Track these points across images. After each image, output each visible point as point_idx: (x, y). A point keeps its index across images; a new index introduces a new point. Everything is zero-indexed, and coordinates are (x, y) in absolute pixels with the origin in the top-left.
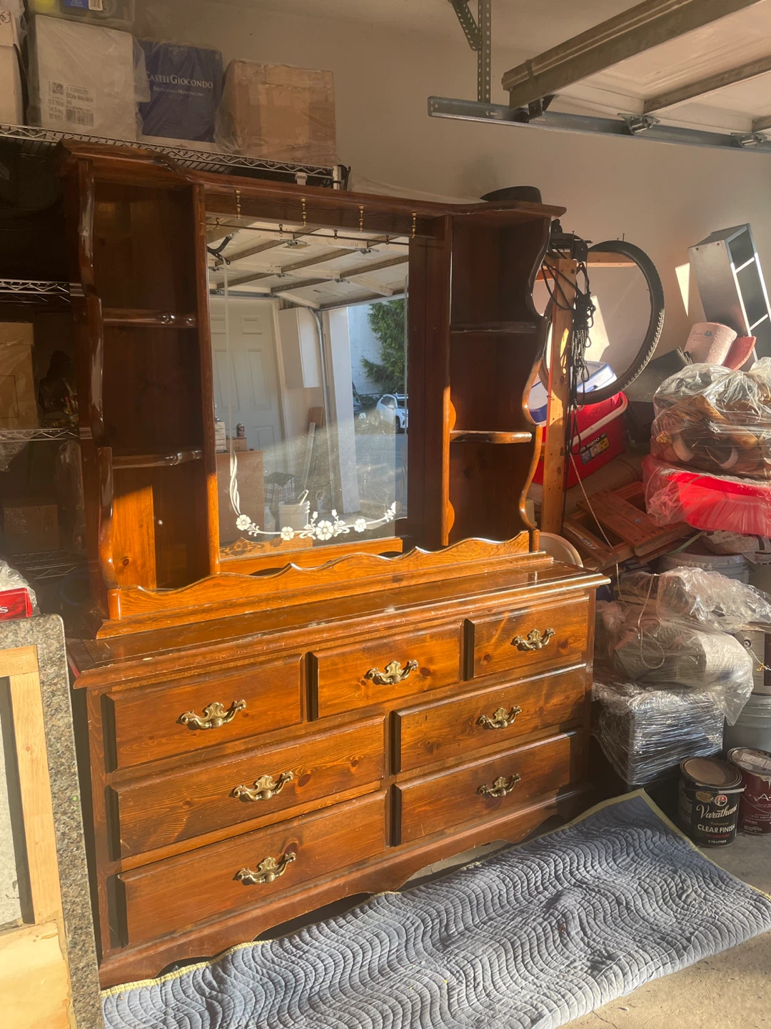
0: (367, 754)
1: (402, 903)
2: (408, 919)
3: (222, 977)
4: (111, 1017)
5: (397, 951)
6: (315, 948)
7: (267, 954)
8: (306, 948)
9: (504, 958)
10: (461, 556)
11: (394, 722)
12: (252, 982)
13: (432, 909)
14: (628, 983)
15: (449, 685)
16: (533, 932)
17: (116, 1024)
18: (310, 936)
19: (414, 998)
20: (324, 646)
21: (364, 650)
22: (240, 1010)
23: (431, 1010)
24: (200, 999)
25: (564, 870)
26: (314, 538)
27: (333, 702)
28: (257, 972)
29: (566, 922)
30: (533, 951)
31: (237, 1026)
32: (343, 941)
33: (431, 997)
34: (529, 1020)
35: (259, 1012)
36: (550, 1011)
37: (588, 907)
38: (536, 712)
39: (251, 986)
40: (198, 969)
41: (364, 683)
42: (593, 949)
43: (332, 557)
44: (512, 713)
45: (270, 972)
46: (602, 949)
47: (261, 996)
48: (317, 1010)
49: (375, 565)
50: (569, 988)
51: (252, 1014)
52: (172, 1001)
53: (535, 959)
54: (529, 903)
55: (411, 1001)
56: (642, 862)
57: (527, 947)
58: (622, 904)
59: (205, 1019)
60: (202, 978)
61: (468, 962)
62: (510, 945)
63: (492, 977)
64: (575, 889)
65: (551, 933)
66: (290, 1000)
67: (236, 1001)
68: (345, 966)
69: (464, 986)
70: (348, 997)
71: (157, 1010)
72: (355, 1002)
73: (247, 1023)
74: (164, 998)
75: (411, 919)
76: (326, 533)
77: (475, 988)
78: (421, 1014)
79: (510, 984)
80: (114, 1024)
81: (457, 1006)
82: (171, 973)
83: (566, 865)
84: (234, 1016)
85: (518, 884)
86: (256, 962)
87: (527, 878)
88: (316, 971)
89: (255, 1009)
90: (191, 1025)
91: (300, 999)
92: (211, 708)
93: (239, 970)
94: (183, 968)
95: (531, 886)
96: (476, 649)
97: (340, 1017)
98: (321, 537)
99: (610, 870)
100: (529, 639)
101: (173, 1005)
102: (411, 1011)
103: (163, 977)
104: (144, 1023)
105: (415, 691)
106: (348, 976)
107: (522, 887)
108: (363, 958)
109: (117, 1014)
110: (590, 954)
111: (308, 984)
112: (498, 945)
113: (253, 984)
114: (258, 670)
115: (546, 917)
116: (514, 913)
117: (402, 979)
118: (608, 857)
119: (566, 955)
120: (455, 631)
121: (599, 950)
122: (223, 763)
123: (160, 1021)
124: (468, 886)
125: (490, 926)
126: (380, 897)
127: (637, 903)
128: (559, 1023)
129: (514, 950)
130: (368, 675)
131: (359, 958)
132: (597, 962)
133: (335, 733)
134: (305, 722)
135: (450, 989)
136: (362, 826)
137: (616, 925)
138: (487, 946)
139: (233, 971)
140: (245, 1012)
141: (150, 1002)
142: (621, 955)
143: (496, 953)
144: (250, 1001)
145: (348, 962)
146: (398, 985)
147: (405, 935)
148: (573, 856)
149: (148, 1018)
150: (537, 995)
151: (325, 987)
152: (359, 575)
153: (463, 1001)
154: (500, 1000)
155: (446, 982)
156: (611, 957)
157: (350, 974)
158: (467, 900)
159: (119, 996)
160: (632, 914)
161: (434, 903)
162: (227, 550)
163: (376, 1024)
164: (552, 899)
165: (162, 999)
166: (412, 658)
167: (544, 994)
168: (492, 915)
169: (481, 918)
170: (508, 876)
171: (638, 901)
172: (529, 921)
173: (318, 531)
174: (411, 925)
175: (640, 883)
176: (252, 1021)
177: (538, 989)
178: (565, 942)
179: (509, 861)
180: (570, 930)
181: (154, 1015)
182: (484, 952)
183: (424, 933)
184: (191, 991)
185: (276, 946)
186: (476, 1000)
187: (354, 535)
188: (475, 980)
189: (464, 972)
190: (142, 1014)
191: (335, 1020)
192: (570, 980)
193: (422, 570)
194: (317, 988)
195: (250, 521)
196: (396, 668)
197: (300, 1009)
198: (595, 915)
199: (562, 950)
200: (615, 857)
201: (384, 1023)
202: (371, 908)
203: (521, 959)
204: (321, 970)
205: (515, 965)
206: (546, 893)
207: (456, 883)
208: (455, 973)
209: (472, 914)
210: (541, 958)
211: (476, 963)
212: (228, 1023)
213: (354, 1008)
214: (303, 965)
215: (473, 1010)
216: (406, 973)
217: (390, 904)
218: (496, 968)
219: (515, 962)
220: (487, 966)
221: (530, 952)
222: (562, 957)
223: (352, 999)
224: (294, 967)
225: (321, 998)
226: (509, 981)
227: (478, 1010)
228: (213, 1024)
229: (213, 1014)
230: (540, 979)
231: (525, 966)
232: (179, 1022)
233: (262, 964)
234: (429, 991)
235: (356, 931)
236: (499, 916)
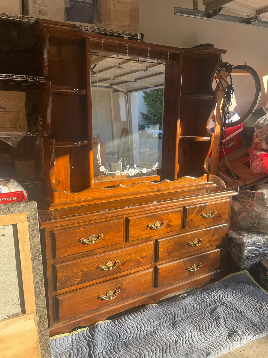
0: (147, 255)
1: (158, 308)
2: (160, 314)
3: (93, 334)
4: (53, 347)
5: (156, 326)
6: (127, 324)
7: (109, 325)
8: (123, 324)
9: (196, 331)
10: (182, 183)
11: (157, 243)
13: (169, 311)
14: (242, 342)
15: (177, 230)
16: (206, 321)
17: (55, 350)
18: (125, 319)
19: (163, 344)
20: (132, 215)
21: (146, 217)
22: (100, 346)
23: (169, 349)
24: (85, 341)
25: (217, 298)
26: (128, 175)
27: (135, 235)
28: (106, 332)
29: (219, 318)
30: (206, 328)
31: (99, 352)
32: (137, 322)
33: (169, 344)
34: (206, 354)
35: (107, 347)
36: (214, 351)
37: (226, 313)
38: (208, 241)
39: (103, 337)
40: (84, 330)
41: (146, 229)
42: (229, 329)
43: (135, 182)
44: (199, 241)
45: (110, 332)
46: (232, 329)
47: (107, 341)
48: (128, 347)
49: (150, 185)
50: (220, 343)
51: (104, 348)
52: (75, 342)
53: (207, 332)
54: (204, 310)
55: (162, 346)
56: (246, 296)
57: (204, 327)
58: (239, 312)
59: (87, 349)
60: (86, 334)
61: (183, 332)
62: (198, 326)
63: (192, 338)
64: (222, 306)
65: (213, 322)
66: (118, 343)
67: (98, 343)
68: (137, 331)
69: (181, 341)
70: (139, 343)
71: (70, 345)
72: (142, 345)
73: (102, 351)
74: (72, 340)
75: (161, 315)
76: (132, 173)
77: (186, 342)
78: (166, 351)
79: (198, 341)
80: (54, 350)
81: (179, 348)
82: (75, 331)
83: (218, 297)
84: (98, 348)
85: (200, 303)
86: (105, 328)
87: (203, 301)
88: (127, 333)
89: (105, 346)
90: (82, 351)
91: (121, 343)
92: (91, 236)
93: (99, 331)
94: (79, 330)
95: (205, 304)
96: (187, 217)
97: (136, 350)
98: (130, 175)
99: (234, 299)
100: (207, 214)
101: (75, 343)
102: (162, 349)
103: (72, 333)
104: (65, 350)
105: (165, 232)
106: (139, 335)
107: (202, 304)
108: (144, 328)
109: (55, 346)
110: (228, 331)
111: (124, 337)
112: (194, 326)
113: (104, 336)
114: (108, 223)
115: (211, 316)
116: (199, 314)
117: (159, 337)
118: (233, 294)
119: (219, 331)
120: (180, 210)
121: (231, 329)
122: (94, 256)
123: (71, 349)
124: (182, 303)
125: (191, 318)
126: (150, 306)
127: (245, 312)
128: (217, 356)
129: (199, 328)
130: (148, 226)
131: (143, 329)
132: (231, 333)
133: (135, 247)
134: (124, 242)
135: (176, 342)
136: (144, 281)
137: (237, 320)
138: (190, 326)
139: (97, 332)
140: (102, 347)
141: (67, 342)
142: (239, 331)
143: (193, 329)
144: (103, 343)
145: (139, 330)
146: (157, 339)
147: (159, 321)
148: (220, 294)
149: (66, 348)
150: (208, 345)
151: (131, 339)
152: (144, 189)
153: (181, 346)
154: (195, 346)
155: (175, 339)
156: (235, 332)
157: (139, 334)
158: (182, 308)
159: (56, 339)
160: (243, 316)
161: (170, 309)
162: (96, 178)
163: (149, 354)
164: (213, 309)
165: (71, 341)
166: (164, 220)
167: (211, 345)
168: (191, 314)
169: (187, 315)
170: (196, 300)
171: (245, 311)
172: (205, 317)
173: (129, 172)
174: (161, 317)
175: (245, 304)
176: (104, 350)
177: (209, 343)
178: (218, 325)
179: (197, 294)
180: (220, 321)
181: (68, 347)
182: (188, 328)
183: (166, 320)
184: (82, 338)
185: (112, 323)
186: (186, 346)
187: (142, 174)
188: (185, 339)
189: (181, 335)
190: (64, 346)
191: (134, 351)
192: (221, 340)
193: (168, 187)
194: (127, 339)
195: (104, 168)
196: (158, 224)
197: (121, 347)
198: (229, 316)
199: (217, 328)
200: (236, 294)
201: (152, 353)
202: (147, 310)
203: (202, 331)
204: (129, 332)
205: (200, 333)
206: (211, 307)
207: (178, 302)
208: (178, 335)
209: (183, 314)
210: (210, 331)
211: (186, 332)
212: (95, 350)
213: (141, 347)
214: (122, 330)
215: (185, 350)
216: (160, 335)
217: (154, 309)
218: (193, 335)
219: (200, 332)
220: (190, 334)
221: (206, 329)
222: (217, 331)
223: (140, 344)
224: (119, 331)
225: (129, 343)
226: (198, 339)
227: (187, 350)
228: (90, 351)
229: (90, 347)
230: (210, 339)
231: (204, 334)
232: (78, 350)
233: (107, 329)
234: (169, 342)
235: (141, 318)
236: (194, 315)
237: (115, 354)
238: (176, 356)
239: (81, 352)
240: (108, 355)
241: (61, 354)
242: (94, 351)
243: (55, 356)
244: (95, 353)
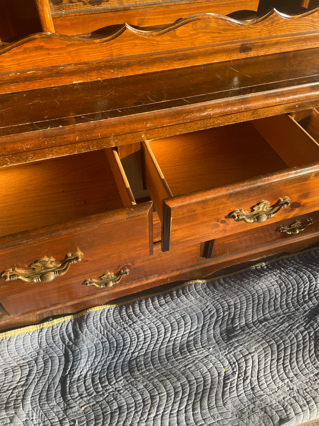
1: (205, 292)
2: (207, 307)
3: (77, 332)
4: (3, 354)
5: (195, 333)
6: (141, 320)
7: (109, 318)
8: (135, 319)
9: (270, 358)
12: (96, 339)
13: (225, 302)
16: (295, 339)
17: (5, 359)
18: (140, 309)
19: (199, 380)
22: (84, 362)
23: (209, 395)
24: (61, 346)
28: (101, 332)
30: (292, 356)
31: (79, 375)
32: (160, 318)
33: (212, 382)
34: (279, 419)
35: (96, 365)
36: (296, 414)
39: (95, 342)
40: (64, 322)
45: (109, 333)
48: (133, 374)
50: (313, 395)
51: (92, 365)
52: (44, 344)
53: (293, 365)
54: (296, 310)
55: (197, 383)
57: (289, 352)
59: (61, 363)
60: (66, 329)
61: (243, 357)
62: (276, 347)
63: (258, 373)
65: (308, 342)
66: (117, 360)
67: (83, 354)
68: (158, 338)
69: (236, 376)
70: (155, 368)
71: (34, 350)
72: (159, 374)
73: (87, 373)
74: (39, 341)
75: (209, 308)
77: (244, 380)
78: (202, 397)
79: (270, 383)
80: (4, 358)
81: (229, 395)
82: (47, 322)
84: (79, 367)
85: (290, 291)
86: (101, 324)
87: (298, 287)
88: (138, 339)
89: (94, 362)
90: (52, 367)
91: (124, 361)
93: (89, 329)
94: (55, 320)
95: (299, 294)
97: (146, 385)
101: (44, 347)
102: (195, 392)
103: (42, 324)
104: (23, 359)
106: (158, 348)
107: (293, 294)
108: (171, 335)
109: (7, 351)
111: (131, 349)
112: (267, 345)
113: (96, 341)
115: (307, 327)
116: (283, 317)
117: (194, 361)
123: (34, 360)
124: (253, 287)
125: (264, 326)
126: (191, 285)
129: (278, 352)
131: (168, 335)
138: (259, 344)
139: (85, 329)
140: (87, 364)
141: (30, 344)
143: (265, 352)
144: (92, 355)
145: (161, 336)
146: (191, 365)
147: (203, 321)
149: (26, 356)
150: (289, 397)
151: (142, 354)
152: (204, 41)
153: (233, 391)
154: (261, 396)
155: (224, 370)
157: (160, 346)
158: (251, 299)
159: (9, 339)
161: (228, 298)
163: (169, 399)
164: (313, 309)
165: (38, 342)
167: (294, 397)
168: (267, 316)
169: (259, 317)
170: (284, 282)
172: (294, 328)
174: (208, 312)
176: (90, 372)
177: (290, 392)
178: (318, 353)
179: (287, 268)
181: (31, 354)
182: (256, 349)
183: (216, 322)
184: (58, 338)
185: (117, 312)
186: (243, 391)
189: (238, 364)
190: (23, 353)
191: (143, 387)
192: (316, 388)
194: (136, 354)
197: (122, 370)
199: (315, 360)
201: (174, 398)
202: (184, 294)
203: (282, 362)
204: (142, 339)
205: (277, 366)
206: (310, 303)
207: (246, 283)
208: (232, 363)
209: (252, 312)
210: (297, 364)
211: (248, 359)
212: (74, 371)
213: (157, 380)
214: (131, 333)
215: (240, 400)
216: (197, 356)
217: (197, 292)
218: (263, 366)
219: (277, 364)
220: (256, 363)
221: (290, 357)
222: (313, 366)
223: (157, 370)
224: (124, 334)
225: (137, 364)
226: (270, 380)
227: (243, 401)
228: (65, 369)
229: (67, 361)
230: (294, 382)
231: (284, 368)
232: (45, 363)
233: (105, 326)
234: (211, 376)
235: (170, 311)
236: (273, 318)
237: (107, 386)
238: (219, 413)
239: (50, 370)
240: (94, 384)
241: (15, 367)
242: (72, 372)
243: (5, 370)
244: (72, 376)
